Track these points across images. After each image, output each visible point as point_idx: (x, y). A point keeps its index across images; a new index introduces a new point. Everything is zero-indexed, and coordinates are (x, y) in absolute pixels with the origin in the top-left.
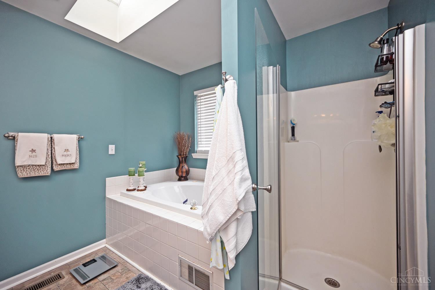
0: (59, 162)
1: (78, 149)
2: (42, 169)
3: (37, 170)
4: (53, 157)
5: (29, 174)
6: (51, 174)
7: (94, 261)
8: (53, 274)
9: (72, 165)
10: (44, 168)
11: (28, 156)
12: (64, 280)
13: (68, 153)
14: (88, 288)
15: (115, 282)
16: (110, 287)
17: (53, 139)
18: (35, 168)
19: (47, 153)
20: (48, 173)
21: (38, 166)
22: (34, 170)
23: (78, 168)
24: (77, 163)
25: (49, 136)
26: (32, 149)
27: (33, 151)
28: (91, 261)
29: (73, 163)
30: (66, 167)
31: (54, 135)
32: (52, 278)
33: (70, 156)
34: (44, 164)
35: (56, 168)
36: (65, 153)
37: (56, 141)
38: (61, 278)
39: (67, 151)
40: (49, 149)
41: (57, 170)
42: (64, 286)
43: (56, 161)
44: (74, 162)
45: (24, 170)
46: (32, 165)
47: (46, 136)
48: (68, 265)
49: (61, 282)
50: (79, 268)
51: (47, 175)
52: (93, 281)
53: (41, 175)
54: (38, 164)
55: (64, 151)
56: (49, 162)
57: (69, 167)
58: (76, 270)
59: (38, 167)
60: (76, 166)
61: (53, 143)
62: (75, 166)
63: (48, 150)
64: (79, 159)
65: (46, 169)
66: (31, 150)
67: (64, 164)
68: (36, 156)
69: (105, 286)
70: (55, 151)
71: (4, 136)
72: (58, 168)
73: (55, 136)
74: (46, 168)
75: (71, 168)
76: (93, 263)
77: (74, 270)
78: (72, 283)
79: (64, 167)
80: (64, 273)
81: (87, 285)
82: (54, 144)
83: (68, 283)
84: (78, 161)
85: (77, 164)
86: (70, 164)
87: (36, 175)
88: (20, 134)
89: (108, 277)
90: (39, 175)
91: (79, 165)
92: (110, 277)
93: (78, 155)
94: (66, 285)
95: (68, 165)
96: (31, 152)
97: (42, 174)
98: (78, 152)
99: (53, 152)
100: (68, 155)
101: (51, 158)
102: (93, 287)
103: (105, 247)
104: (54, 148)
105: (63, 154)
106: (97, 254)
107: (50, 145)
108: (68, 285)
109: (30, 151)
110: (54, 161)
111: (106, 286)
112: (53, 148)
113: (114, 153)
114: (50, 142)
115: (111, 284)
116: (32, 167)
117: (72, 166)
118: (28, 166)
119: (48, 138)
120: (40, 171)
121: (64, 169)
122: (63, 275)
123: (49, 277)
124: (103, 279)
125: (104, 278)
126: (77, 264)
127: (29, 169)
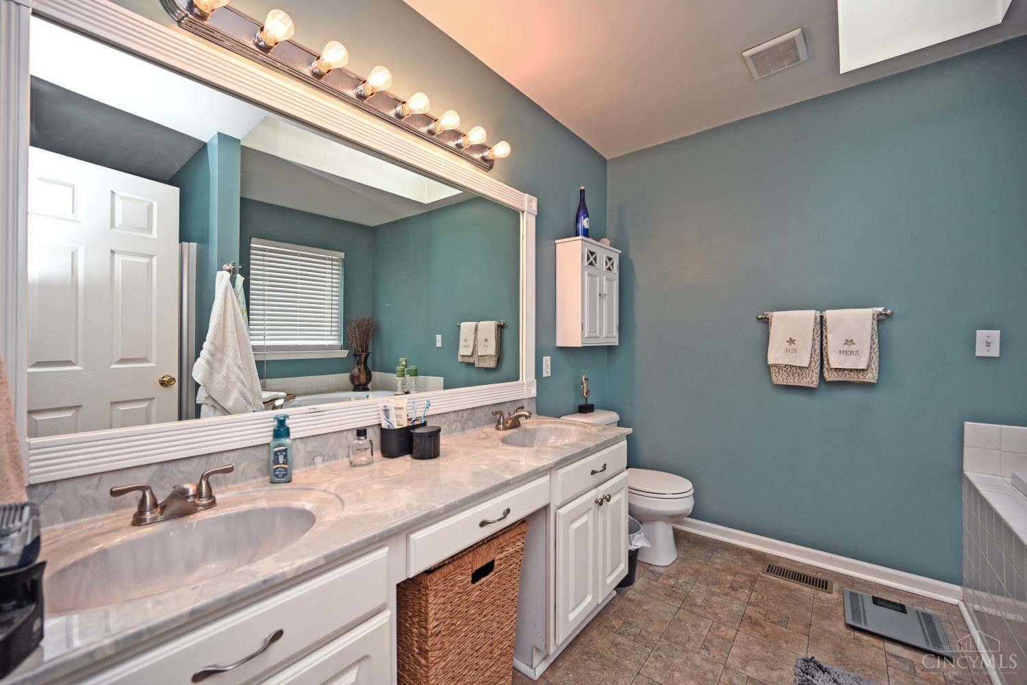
0: (834, 364)
1: (877, 341)
2: (804, 375)
3: (797, 374)
4: (824, 354)
5: (785, 380)
6: (818, 386)
7: (902, 609)
8: (820, 576)
9: (861, 373)
10: (808, 371)
11: (784, 350)
12: (829, 596)
13: (853, 348)
14: (854, 639)
15: (917, 681)
16: (896, 677)
17: (824, 319)
18: (795, 371)
19: (813, 346)
20: (812, 383)
21: (800, 367)
22: (793, 376)
23: (875, 382)
24: (873, 369)
25: (818, 314)
26: (791, 339)
27: (791, 341)
28: (895, 604)
29: (863, 370)
30: (848, 376)
31: (827, 311)
32: (815, 580)
33: (855, 353)
34: (807, 366)
35: (829, 377)
36: (846, 348)
37: (829, 324)
38: (826, 588)
39: (849, 343)
40: (816, 338)
41: (831, 379)
42: (822, 603)
43: (828, 363)
44: (865, 367)
45: (779, 373)
46: (790, 366)
47: (811, 314)
48: (852, 581)
49: (822, 595)
50: (862, 596)
51: (811, 385)
52: (871, 638)
53: (802, 385)
54: (797, 365)
55: (845, 344)
56: (816, 363)
57: (853, 377)
58: (854, 596)
59: (799, 370)
60: (871, 377)
61: (824, 327)
62: (867, 377)
63: (814, 340)
64: (877, 363)
65: (810, 375)
66: (789, 340)
67: (844, 369)
68: (795, 351)
69: (887, 666)
70: (827, 343)
71: (758, 318)
72: (833, 376)
73: (829, 314)
74: (811, 373)
75: (859, 380)
76: (896, 610)
77: (851, 593)
78: (836, 609)
79: (843, 375)
80: (836, 586)
81: (857, 634)
82: (826, 329)
83: (830, 605)
84: (875, 365)
85: (871, 372)
86: (857, 370)
87: (796, 384)
88: (775, 314)
89: (911, 661)
90: (800, 385)
91: (876, 375)
92: (912, 665)
93: (874, 353)
94: (825, 605)
95: (852, 374)
96: (788, 344)
97: (804, 382)
98: (876, 346)
99: (824, 345)
100: (852, 352)
101: (819, 356)
102: (863, 647)
103: (957, 606)
104: (826, 337)
105: (842, 350)
106: (923, 605)
107: (820, 330)
108: (827, 607)
109: (787, 341)
110: (825, 362)
111: (889, 668)
112: (824, 337)
113: (997, 354)
114: (819, 326)
115: (902, 675)
116: (789, 369)
117: (861, 377)
118: (785, 367)
119: (816, 319)
120: (801, 377)
121: (846, 379)
122: (832, 587)
123: (813, 574)
124: (894, 653)
125: (899, 655)
126: (868, 590)
127: (786, 371)
